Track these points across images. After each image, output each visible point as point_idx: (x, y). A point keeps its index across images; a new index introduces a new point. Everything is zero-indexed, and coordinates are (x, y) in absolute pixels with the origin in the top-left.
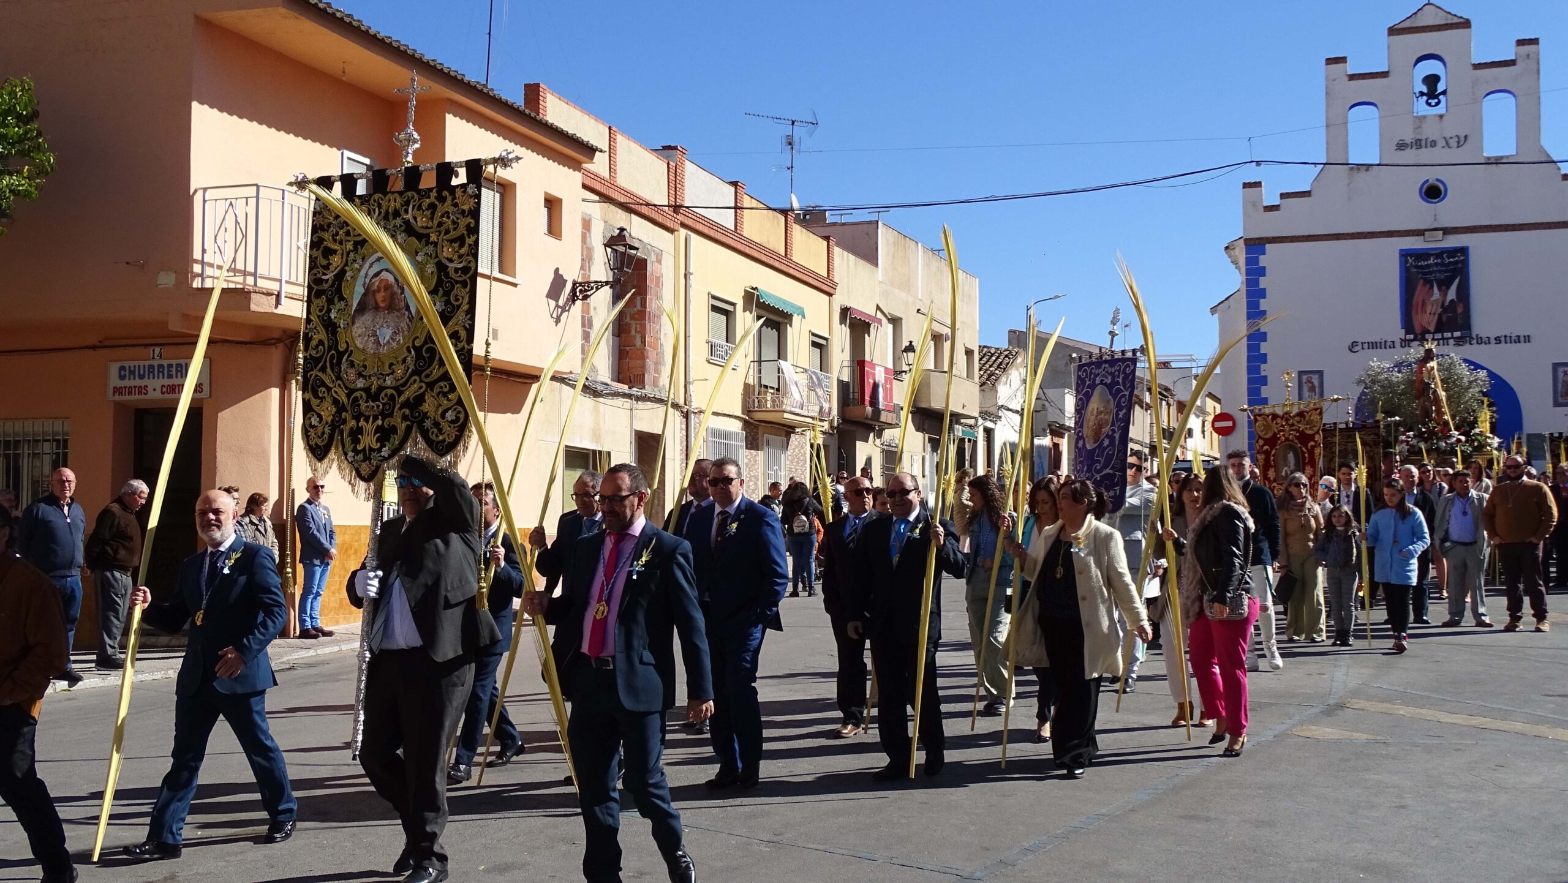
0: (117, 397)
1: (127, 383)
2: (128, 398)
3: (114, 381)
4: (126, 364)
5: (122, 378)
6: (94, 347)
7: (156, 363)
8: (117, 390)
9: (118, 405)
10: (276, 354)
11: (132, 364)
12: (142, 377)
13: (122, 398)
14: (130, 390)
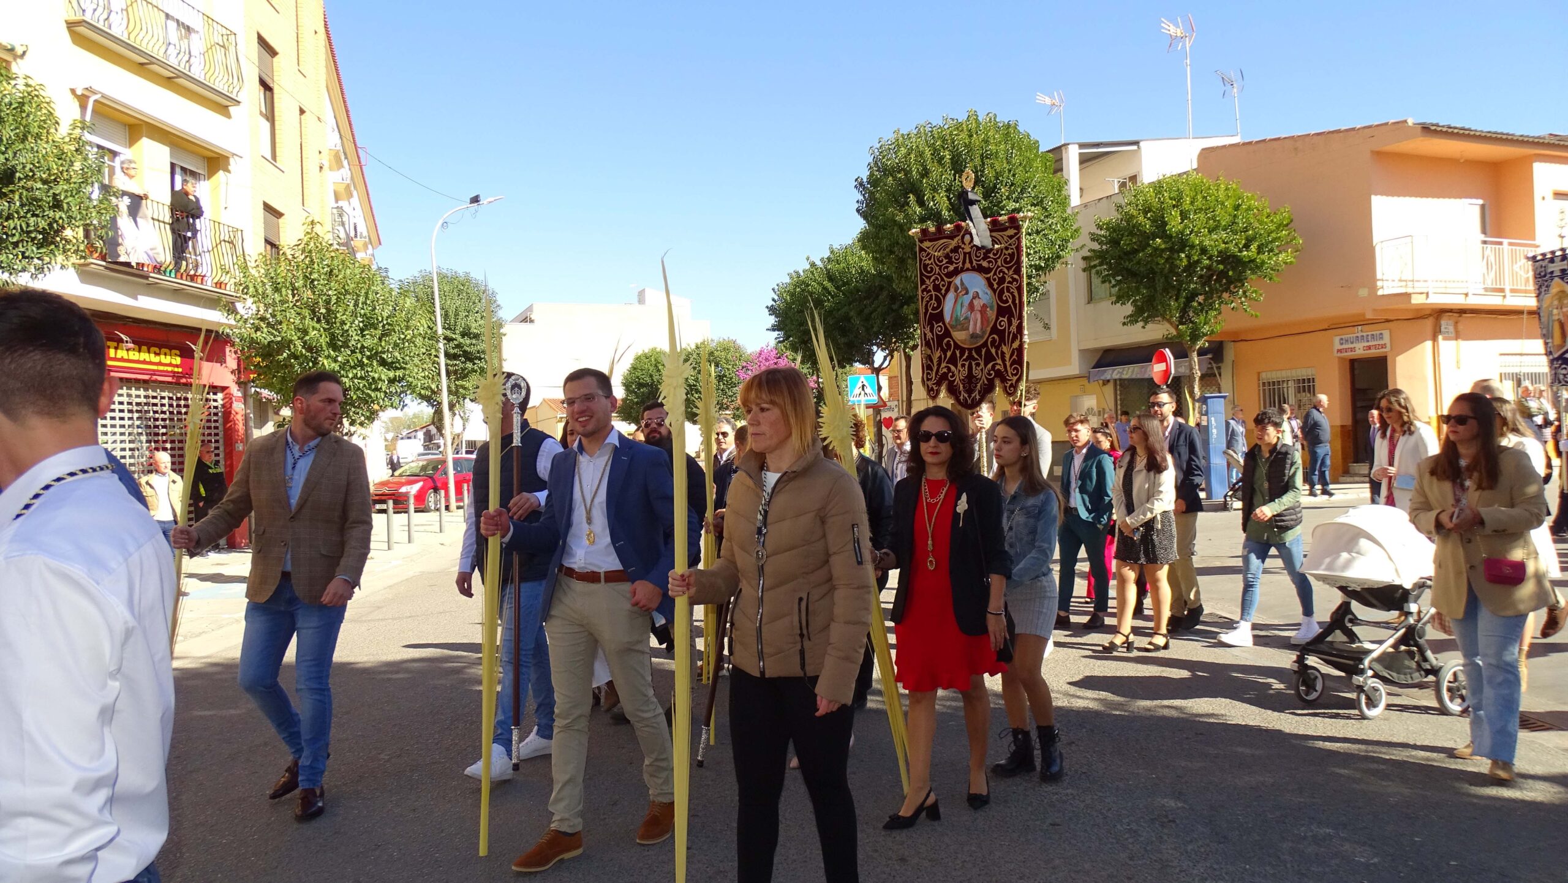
0: (1339, 355)
1: (1344, 346)
2: (1346, 354)
3: (1337, 346)
4: (1343, 337)
5: (1342, 344)
6: (1326, 330)
7: (1359, 335)
8: (1339, 351)
9: (1339, 358)
10: (1429, 323)
11: (1346, 336)
12: (1352, 343)
13: (1344, 354)
14: (1346, 350)
